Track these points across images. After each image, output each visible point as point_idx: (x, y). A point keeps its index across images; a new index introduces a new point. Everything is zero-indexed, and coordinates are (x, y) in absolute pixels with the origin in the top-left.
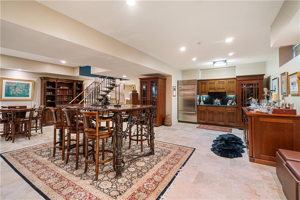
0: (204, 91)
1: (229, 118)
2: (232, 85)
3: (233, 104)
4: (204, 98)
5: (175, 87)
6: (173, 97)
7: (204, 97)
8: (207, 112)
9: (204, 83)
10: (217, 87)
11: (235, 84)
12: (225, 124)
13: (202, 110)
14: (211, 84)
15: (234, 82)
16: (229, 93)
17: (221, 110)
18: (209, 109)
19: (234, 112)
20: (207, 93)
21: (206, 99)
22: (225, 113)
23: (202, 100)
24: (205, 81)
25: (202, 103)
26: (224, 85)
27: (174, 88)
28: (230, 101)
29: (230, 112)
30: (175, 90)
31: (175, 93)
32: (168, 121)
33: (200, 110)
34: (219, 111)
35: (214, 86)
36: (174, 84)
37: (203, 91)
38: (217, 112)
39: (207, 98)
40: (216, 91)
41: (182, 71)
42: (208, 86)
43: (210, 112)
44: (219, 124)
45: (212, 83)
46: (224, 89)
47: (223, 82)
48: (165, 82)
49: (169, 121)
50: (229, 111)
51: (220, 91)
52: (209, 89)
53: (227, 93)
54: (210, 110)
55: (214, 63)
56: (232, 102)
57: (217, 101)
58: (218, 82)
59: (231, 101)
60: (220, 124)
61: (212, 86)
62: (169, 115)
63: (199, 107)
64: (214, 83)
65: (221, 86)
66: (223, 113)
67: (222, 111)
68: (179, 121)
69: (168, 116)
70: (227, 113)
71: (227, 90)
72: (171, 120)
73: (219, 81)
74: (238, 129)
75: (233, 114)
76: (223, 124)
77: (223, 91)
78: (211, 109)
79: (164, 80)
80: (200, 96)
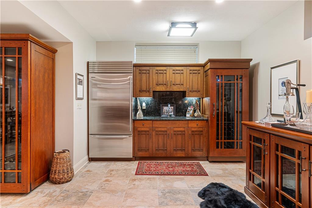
0: (145, 89)
1: (193, 142)
2: (197, 77)
3: (196, 114)
4: (144, 104)
5: (82, 76)
6: (75, 102)
7: (144, 101)
8: (154, 133)
9: (145, 72)
10: (171, 80)
11: (201, 77)
12: (187, 155)
13: (143, 129)
14: (159, 74)
15: (199, 72)
16: (191, 93)
17: (179, 127)
18: (157, 126)
19: (201, 129)
20: (152, 92)
21: (147, 104)
22: (186, 132)
23: (139, 107)
24: (148, 68)
25: (140, 115)
26: (182, 77)
27: (79, 77)
28: (190, 110)
29: (195, 130)
30: (81, 82)
31: (81, 90)
32: (61, 169)
33: (139, 129)
34: (176, 129)
35: (165, 80)
36: (79, 67)
37: (142, 90)
38: (172, 132)
39: (149, 103)
40: (168, 90)
41: (97, 42)
42: (154, 78)
43: (158, 133)
44: (176, 156)
45: (162, 72)
46: (182, 86)
47: (182, 72)
48: (53, 60)
49: (65, 168)
50: (193, 129)
51: (175, 89)
52: (155, 84)
53: (187, 94)
54: (160, 129)
55: (173, 24)
56: (195, 111)
57: (168, 110)
58: (171, 72)
59: (192, 109)
60: (178, 155)
61: (161, 78)
62: (64, 152)
63: (138, 124)
64: (165, 72)
65: (178, 78)
66: (183, 133)
67: (182, 129)
68: (91, 160)
69: (62, 155)
70: (190, 132)
71: (188, 87)
72: (71, 165)
73: (174, 68)
74: (207, 162)
75: (200, 133)
76: (184, 156)
77: (182, 90)
78: (160, 126)
79: (51, 54)
80: (136, 99)
